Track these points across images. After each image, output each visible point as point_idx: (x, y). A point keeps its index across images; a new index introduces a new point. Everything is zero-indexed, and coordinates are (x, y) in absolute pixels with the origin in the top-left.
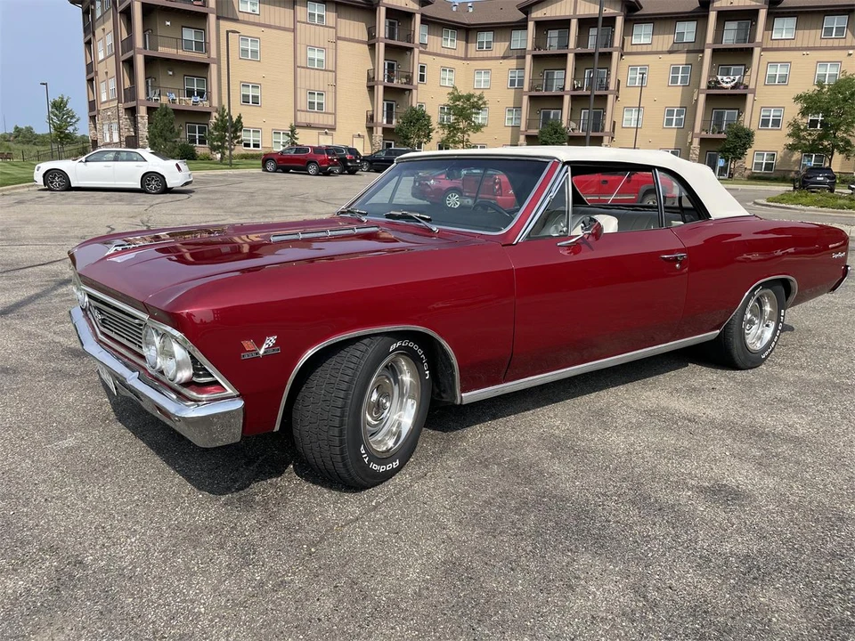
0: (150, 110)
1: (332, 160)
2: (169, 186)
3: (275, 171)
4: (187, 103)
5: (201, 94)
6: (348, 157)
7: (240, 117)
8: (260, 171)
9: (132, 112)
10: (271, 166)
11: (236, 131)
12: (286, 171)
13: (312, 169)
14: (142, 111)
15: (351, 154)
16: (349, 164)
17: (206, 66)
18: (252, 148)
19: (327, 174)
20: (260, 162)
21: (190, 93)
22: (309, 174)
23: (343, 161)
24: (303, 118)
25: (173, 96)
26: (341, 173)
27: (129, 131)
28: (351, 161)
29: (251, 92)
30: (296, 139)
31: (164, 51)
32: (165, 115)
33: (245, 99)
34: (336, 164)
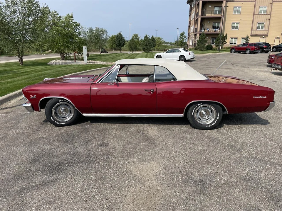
0: (200, 34)
1: (256, 48)
2: (186, 59)
3: (234, 53)
4: (212, 31)
5: (217, 28)
6: (264, 46)
7: (226, 35)
8: (229, 53)
9: (196, 35)
10: (233, 51)
11: (225, 39)
12: (239, 52)
13: (248, 52)
14: (198, 35)
15: (266, 45)
16: (265, 49)
17: (220, 18)
18: (233, 44)
19: (255, 53)
20: (230, 49)
21: (214, 28)
22: (246, 53)
23: (262, 48)
24: (254, 33)
25: (209, 30)
26: (261, 53)
27: (195, 41)
28: (265, 48)
29: (235, 25)
30: (249, 40)
31: (208, 15)
32: (203, 36)
33: (233, 28)
34: (258, 50)
